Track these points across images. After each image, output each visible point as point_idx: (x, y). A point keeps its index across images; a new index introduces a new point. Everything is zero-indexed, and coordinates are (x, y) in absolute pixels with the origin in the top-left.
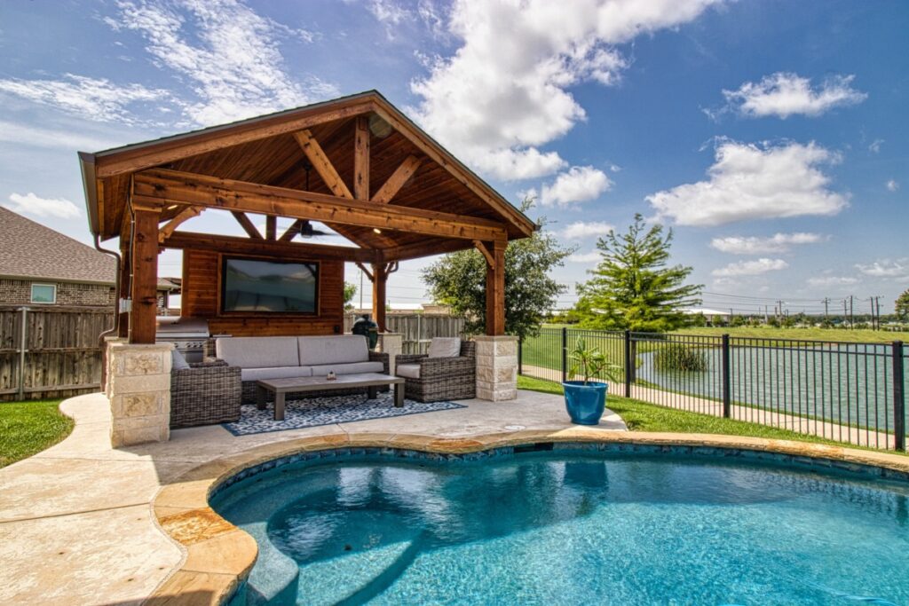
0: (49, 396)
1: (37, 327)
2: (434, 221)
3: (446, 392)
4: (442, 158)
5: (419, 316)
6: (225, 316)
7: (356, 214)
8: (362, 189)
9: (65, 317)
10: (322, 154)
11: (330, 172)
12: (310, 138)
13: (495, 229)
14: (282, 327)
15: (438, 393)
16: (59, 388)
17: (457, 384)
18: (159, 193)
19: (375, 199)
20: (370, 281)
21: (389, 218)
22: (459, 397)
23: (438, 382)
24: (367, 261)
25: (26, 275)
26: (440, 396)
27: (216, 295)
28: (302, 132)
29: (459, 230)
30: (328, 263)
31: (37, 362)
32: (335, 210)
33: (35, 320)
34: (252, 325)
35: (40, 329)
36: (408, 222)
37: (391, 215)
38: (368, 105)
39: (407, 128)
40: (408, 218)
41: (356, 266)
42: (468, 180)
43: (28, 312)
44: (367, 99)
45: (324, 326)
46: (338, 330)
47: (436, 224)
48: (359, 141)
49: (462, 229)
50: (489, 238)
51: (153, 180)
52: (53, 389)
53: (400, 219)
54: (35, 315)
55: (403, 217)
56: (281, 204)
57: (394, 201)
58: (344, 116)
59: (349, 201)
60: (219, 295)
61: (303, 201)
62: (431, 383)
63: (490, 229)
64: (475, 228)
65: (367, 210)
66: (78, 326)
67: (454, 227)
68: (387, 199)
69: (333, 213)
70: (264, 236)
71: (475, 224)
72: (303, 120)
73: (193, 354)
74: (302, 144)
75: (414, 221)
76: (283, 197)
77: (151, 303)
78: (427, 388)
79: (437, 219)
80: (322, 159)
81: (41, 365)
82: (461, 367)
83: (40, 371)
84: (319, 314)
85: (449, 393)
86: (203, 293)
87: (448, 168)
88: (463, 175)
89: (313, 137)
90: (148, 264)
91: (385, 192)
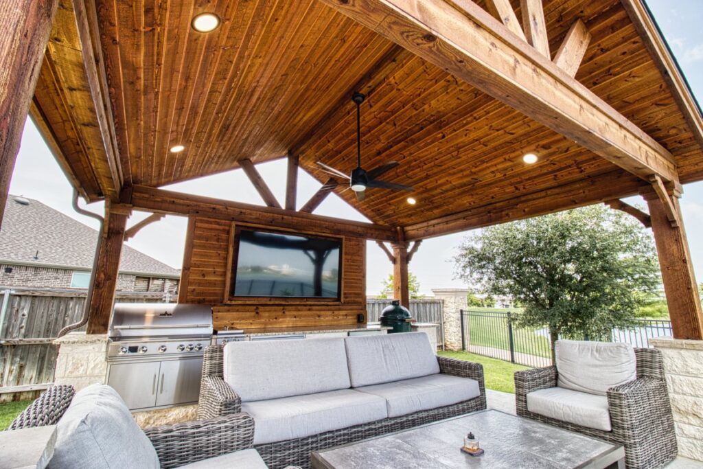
0: (22, 397)
1: (20, 314)
5: (441, 302)
6: (233, 302)
8: (541, 43)
9: (56, 302)
13: (669, 164)
14: (300, 316)
16: (36, 387)
20: (391, 262)
21: (581, 106)
24: (388, 239)
27: (224, 274)
30: (350, 240)
31: (14, 355)
33: (19, 305)
34: (267, 314)
35: (23, 315)
41: (377, 245)
43: (11, 295)
45: (346, 315)
46: (361, 320)
49: (647, 154)
50: (667, 175)
52: (28, 389)
53: (593, 115)
54: (20, 300)
55: (595, 111)
60: (229, 275)
63: (666, 162)
64: (655, 156)
66: (70, 312)
67: (640, 147)
70: (283, 205)
73: (188, 361)
79: (626, 130)
81: (18, 359)
83: (15, 367)
84: (342, 300)
86: (209, 273)
91: (566, 62)
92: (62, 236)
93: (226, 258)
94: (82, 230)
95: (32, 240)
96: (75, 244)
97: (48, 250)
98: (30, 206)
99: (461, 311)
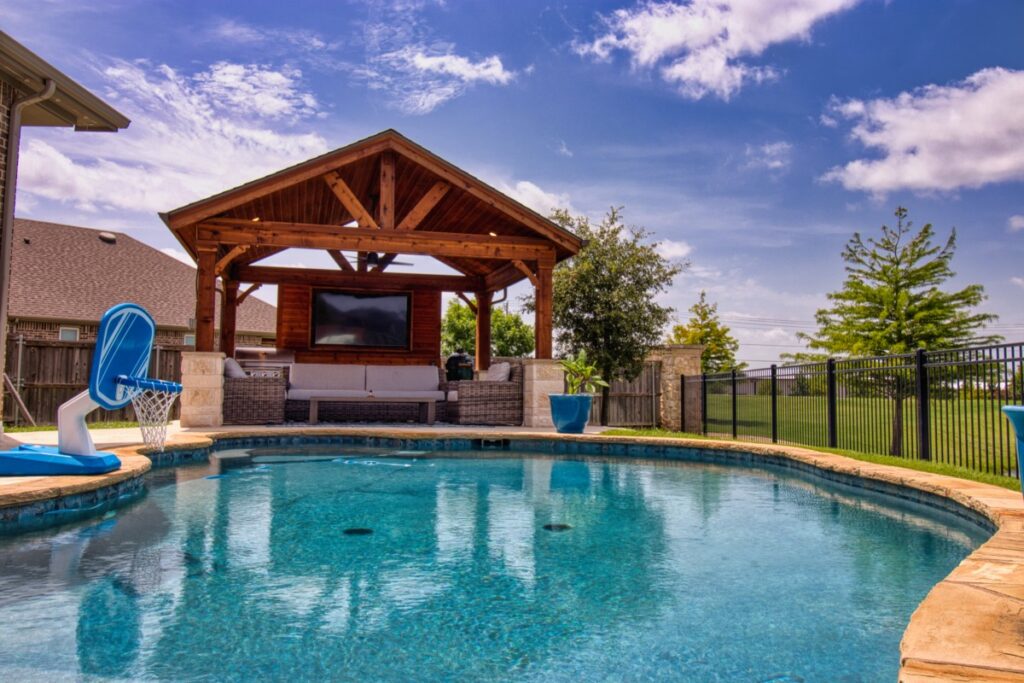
2: (464, 244)
3: (485, 415)
4: (464, 182)
6: (315, 349)
7: (380, 242)
8: (387, 218)
10: (349, 191)
11: (357, 206)
12: (337, 178)
13: (540, 247)
15: (476, 416)
17: (499, 409)
18: (215, 237)
19: (400, 226)
21: (414, 243)
22: (502, 422)
23: (476, 405)
24: (469, 290)
25: (180, 325)
26: (478, 419)
27: (307, 328)
28: (330, 175)
29: (494, 250)
30: (422, 293)
32: (360, 239)
36: (434, 246)
37: (417, 241)
38: (386, 143)
39: (426, 159)
40: (435, 242)
41: (456, 295)
42: (495, 200)
44: (384, 138)
45: (418, 362)
47: (466, 246)
48: (384, 175)
49: (498, 250)
50: (533, 257)
51: (212, 227)
53: (426, 243)
55: (429, 241)
56: (311, 238)
57: (420, 227)
58: (361, 157)
59: (375, 231)
61: (330, 234)
62: (467, 406)
63: (534, 247)
64: (514, 248)
65: (391, 238)
67: (488, 247)
68: (412, 225)
69: (358, 243)
70: (355, 267)
71: (513, 243)
72: (324, 166)
74: (330, 185)
75: (441, 245)
76: (313, 232)
77: (209, 322)
78: (464, 410)
79: (468, 241)
80: (348, 195)
82: (504, 391)
84: (412, 349)
85: (488, 418)
86: (296, 327)
87: (472, 191)
88: (489, 196)
89: (340, 177)
90: (208, 292)
91: (411, 219)
92: (164, 285)
93: (307, 315)
94: (186, 274)
95: (132, 293)
96: (181, 295)
97: (152, 306)
98: (118, 244)
99: (683, 377)
